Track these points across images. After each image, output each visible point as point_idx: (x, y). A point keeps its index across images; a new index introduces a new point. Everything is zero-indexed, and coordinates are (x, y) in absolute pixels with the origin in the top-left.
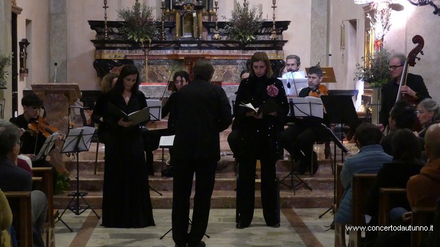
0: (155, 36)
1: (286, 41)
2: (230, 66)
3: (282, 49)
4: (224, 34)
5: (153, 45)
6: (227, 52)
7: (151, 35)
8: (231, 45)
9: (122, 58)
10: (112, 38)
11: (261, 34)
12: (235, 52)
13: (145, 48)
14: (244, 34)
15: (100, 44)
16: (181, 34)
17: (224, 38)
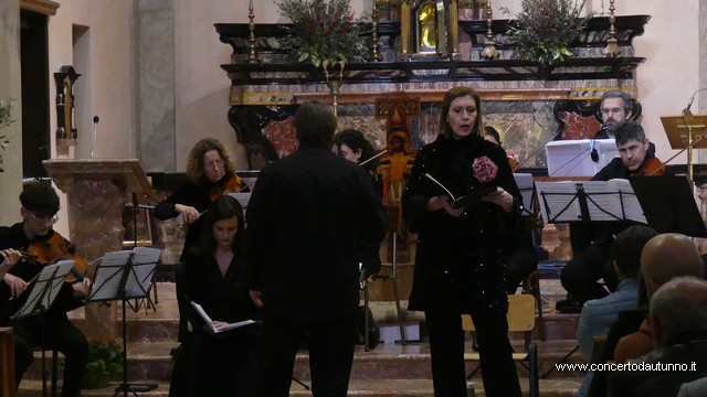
0: (358, 53)
1: (640, 60)
2: (519, 116)
3: (630, 76)
4: (506, 47)
5: (350, 73)
6: (513, 85)
7: (349, 52)
8: (520, 70)
9: (287, 103)
10: (266, 59)
11: (585, 44)
12: (530, 85)
13: (331, 79)
14: (547, 45)
15: (241, 73)
16: (414, 44)
17: (508, 55)
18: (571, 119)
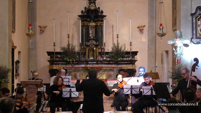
0: (77, 58)
1: (137, 61)
2: (111, 72)
3: (134, 64)
4: (108, 58)
5: (76, 63)
6: (110, 66)
7: (75, 58)
8: (111, 62)
10: (57, 59)
11: (125, 57)
12: (113, 66)
13: (72, 64)
14: (117, 57)
15: (52, 62)
16: (89, 58)
17: (108, 59)
18: (122, 73)
